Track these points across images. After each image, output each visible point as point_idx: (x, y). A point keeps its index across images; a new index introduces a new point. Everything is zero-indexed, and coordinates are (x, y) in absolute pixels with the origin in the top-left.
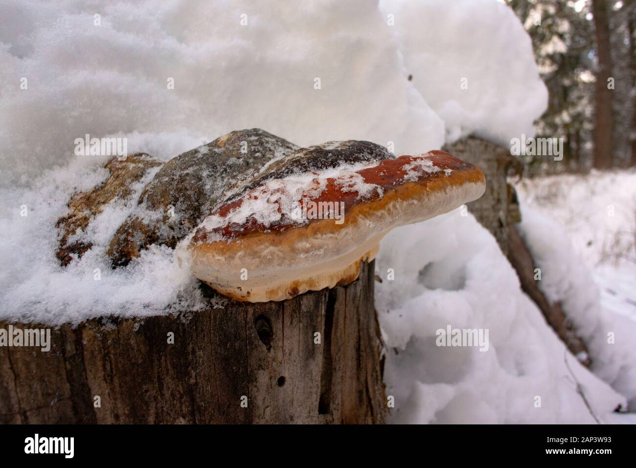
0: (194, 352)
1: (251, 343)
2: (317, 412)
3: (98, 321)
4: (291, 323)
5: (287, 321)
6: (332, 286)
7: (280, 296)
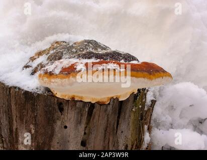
0: (37, 106)
1: (55, 110)
2: (80, 145)
3: (15, 88)
4: (72, 109)
5: (70, 108)
6: (93, 102)
7: (66, 98)
